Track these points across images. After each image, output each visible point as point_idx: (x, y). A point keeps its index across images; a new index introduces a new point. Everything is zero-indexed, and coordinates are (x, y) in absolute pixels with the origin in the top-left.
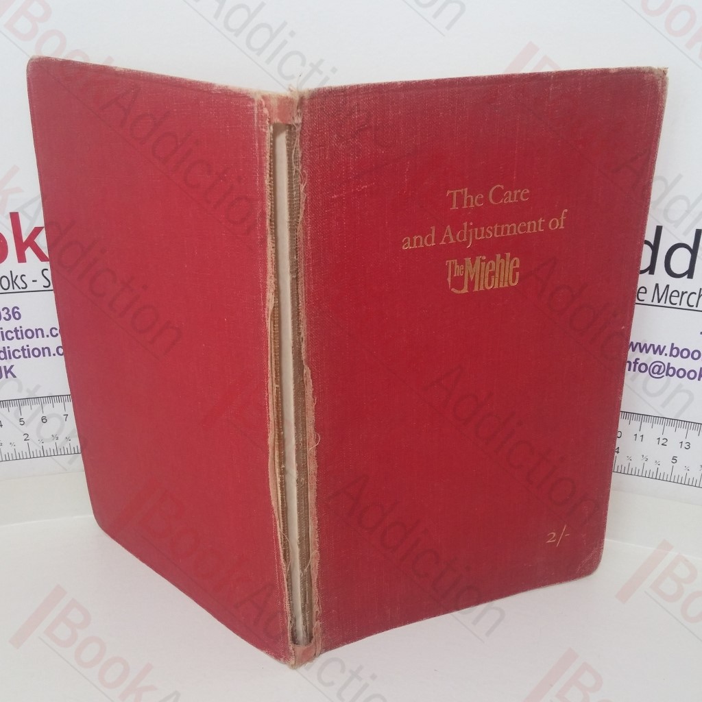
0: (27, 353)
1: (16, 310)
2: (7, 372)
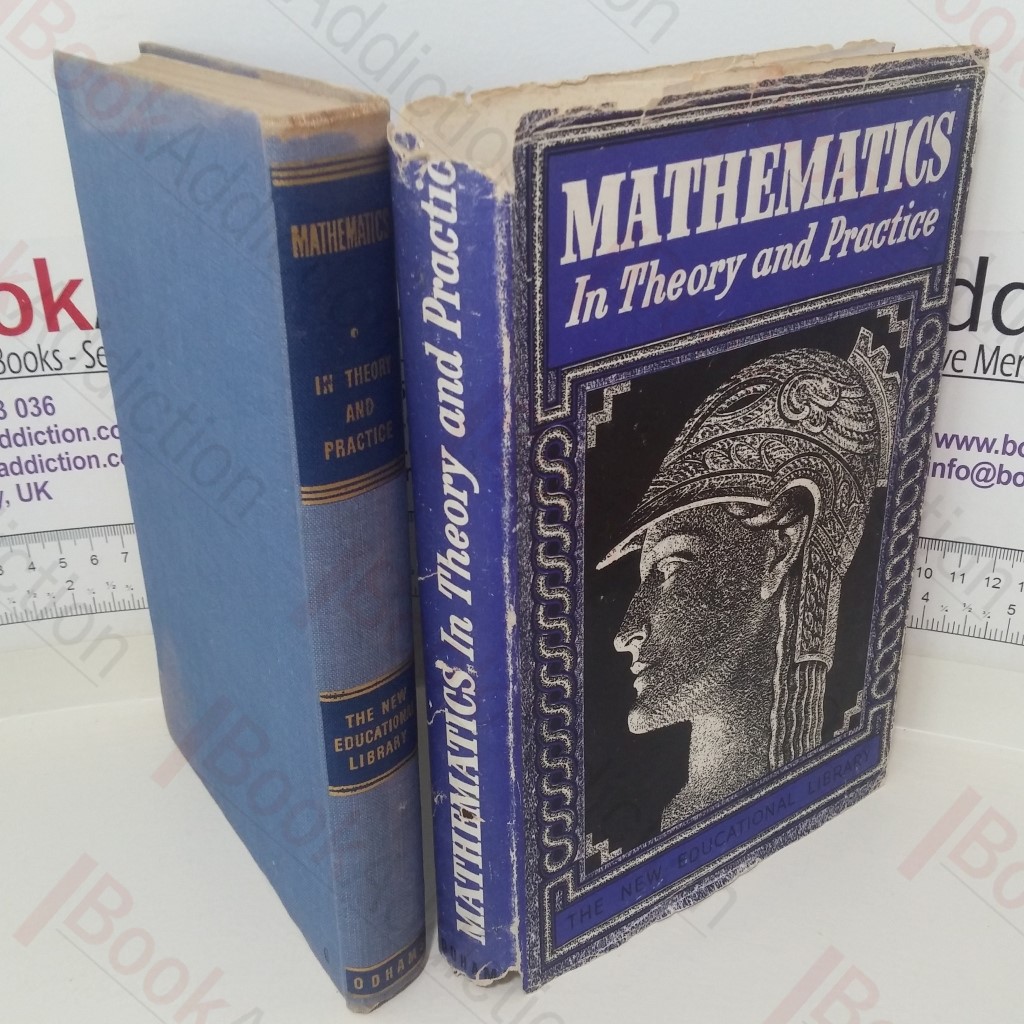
0: (66, 463)
1: (48, 401)
2: (38, 492)
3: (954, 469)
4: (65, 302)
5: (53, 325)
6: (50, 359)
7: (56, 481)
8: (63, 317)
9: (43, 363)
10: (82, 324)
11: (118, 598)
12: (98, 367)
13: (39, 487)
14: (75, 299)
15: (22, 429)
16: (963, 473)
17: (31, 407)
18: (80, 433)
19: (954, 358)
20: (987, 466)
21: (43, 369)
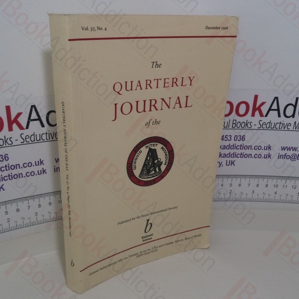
3: (286, 156)
4: (16, 121)
5: (10, 129)
6: (8, 141)
7: (7, 184)
8: (15, 126)
9: (6, 142)
10: (21, 128)
11: (25, 223)
12: (25, 143)
14: (19, 120)
16: (288, 157)
18: (17, 166)
19: (288, 126)
20: (295, 155)
21: (6, 145)
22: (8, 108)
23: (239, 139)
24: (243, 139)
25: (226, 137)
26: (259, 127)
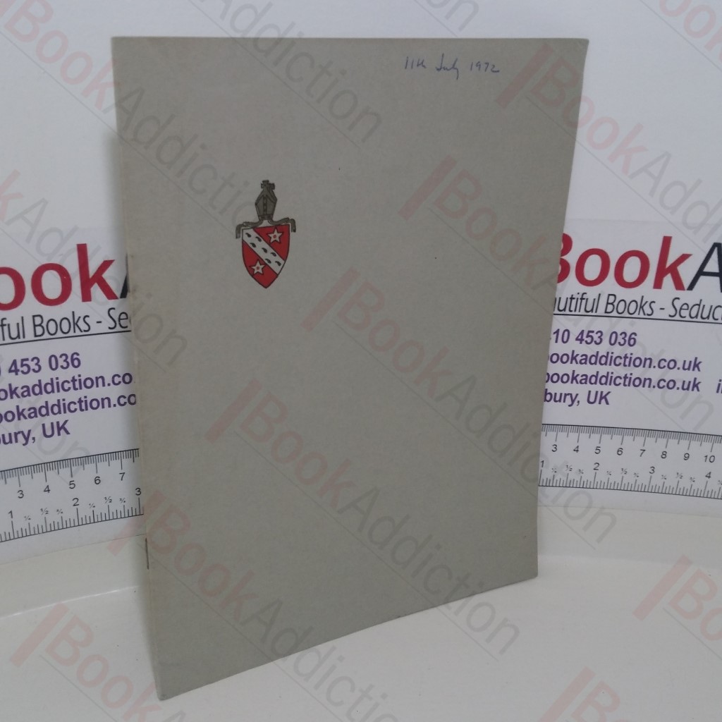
4: (99, 279)
5: (86, 297)
6: (81, 323)
7: (75, 420)
8: (96, 290)
9: (75, 326)
10: (109, 294)
11: (112, 509)
12: (118, 328)
13: (61, 425)
14: (106, 275)
15: (52, 379)
17: (61, 362)
18: (98, 381)
21: (75, 332)
22: (82, 250)
23: (622, 342)
24: (632, 341)
25: (591, 334)
26: (673, 314)
